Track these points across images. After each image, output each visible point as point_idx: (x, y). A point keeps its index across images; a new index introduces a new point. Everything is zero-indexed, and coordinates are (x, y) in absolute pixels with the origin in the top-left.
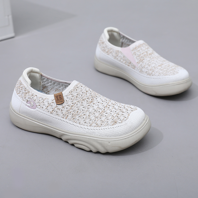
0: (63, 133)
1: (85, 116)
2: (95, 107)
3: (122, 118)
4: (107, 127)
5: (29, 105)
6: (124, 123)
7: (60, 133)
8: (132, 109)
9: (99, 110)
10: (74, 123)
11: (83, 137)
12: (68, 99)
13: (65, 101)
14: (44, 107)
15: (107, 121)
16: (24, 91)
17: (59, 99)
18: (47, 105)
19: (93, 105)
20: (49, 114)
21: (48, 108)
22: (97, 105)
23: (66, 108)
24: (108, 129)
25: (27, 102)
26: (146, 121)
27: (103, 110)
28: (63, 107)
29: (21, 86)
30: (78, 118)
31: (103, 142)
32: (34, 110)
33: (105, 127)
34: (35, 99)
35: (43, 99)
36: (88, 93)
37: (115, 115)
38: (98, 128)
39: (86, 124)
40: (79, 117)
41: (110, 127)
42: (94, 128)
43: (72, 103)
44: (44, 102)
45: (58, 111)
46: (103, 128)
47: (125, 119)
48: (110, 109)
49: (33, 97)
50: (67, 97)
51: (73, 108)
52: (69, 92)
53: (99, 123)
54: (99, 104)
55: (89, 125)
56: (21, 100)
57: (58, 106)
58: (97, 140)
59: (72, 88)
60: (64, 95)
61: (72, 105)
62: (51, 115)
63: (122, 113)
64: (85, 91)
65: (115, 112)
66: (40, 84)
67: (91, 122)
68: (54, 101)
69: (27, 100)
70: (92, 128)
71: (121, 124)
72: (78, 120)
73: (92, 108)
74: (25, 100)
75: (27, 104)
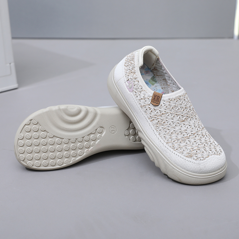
0: (142, 130)
1: (168, 131)
2: (183, 129)
3: (199, 155)
4: (180, 155)
5: (128, 85)
6: (197, 162)
7: (139, 128)
8: (215, 152)
9: (185, 133)
10: (155, 130)
11: (154, 148)
12: (163, 105)
13: (160, 105)
14: (139, 97)
15: (185, 149)
16: (131, 68)
17: (156, 100)
18: (142, 98)
19: (182, 125)
20: (139, 106)
21: (142, 101)
22: (187, 127)
23: (157, 112)
24: (180, 157)
25: (128, 81)
26: (221, 171)
27: (189, 135)
28: (155, 109)
29: (132, 62)
30: (161, 128)
31: (168, 165)
32: (129, 92)
33: (178, 154)
34: (135, 84)
35: (142, 89)
36: (186, 110)
37: (196, 148)
38: (172, 150)
39: (164, 139)
40: (163, 128)
41: (182, 156)
42: (169, 148)
43: (165, 111)
44: (142, 92)
45: (148, 109)
46: (176, 153)
47: (202, 158)
48: (196, 138)
49: (135, 80)
50: (164, 102)
51: (163, 116)
52: (169, 99)
53: (176, 145)
54: (189, 127)
55: (166, 141)
56: (124, 74)
57: (151, 105)
58: (164, 160)
59: (174, 97)
60: (162, 99)
61: (164, 113)
62: (140, 108)
63: (203, 150)
64: (185, 107)
65: (198, 144)
66: (153, 65)
67: (170, 140)
68: (151, 98)
69: (128, 80)
70: (167, 146)
71: (194, 161)
72: (160, 130)
73: (180, 127)
74: (127, 77)
75: (126, 82)
